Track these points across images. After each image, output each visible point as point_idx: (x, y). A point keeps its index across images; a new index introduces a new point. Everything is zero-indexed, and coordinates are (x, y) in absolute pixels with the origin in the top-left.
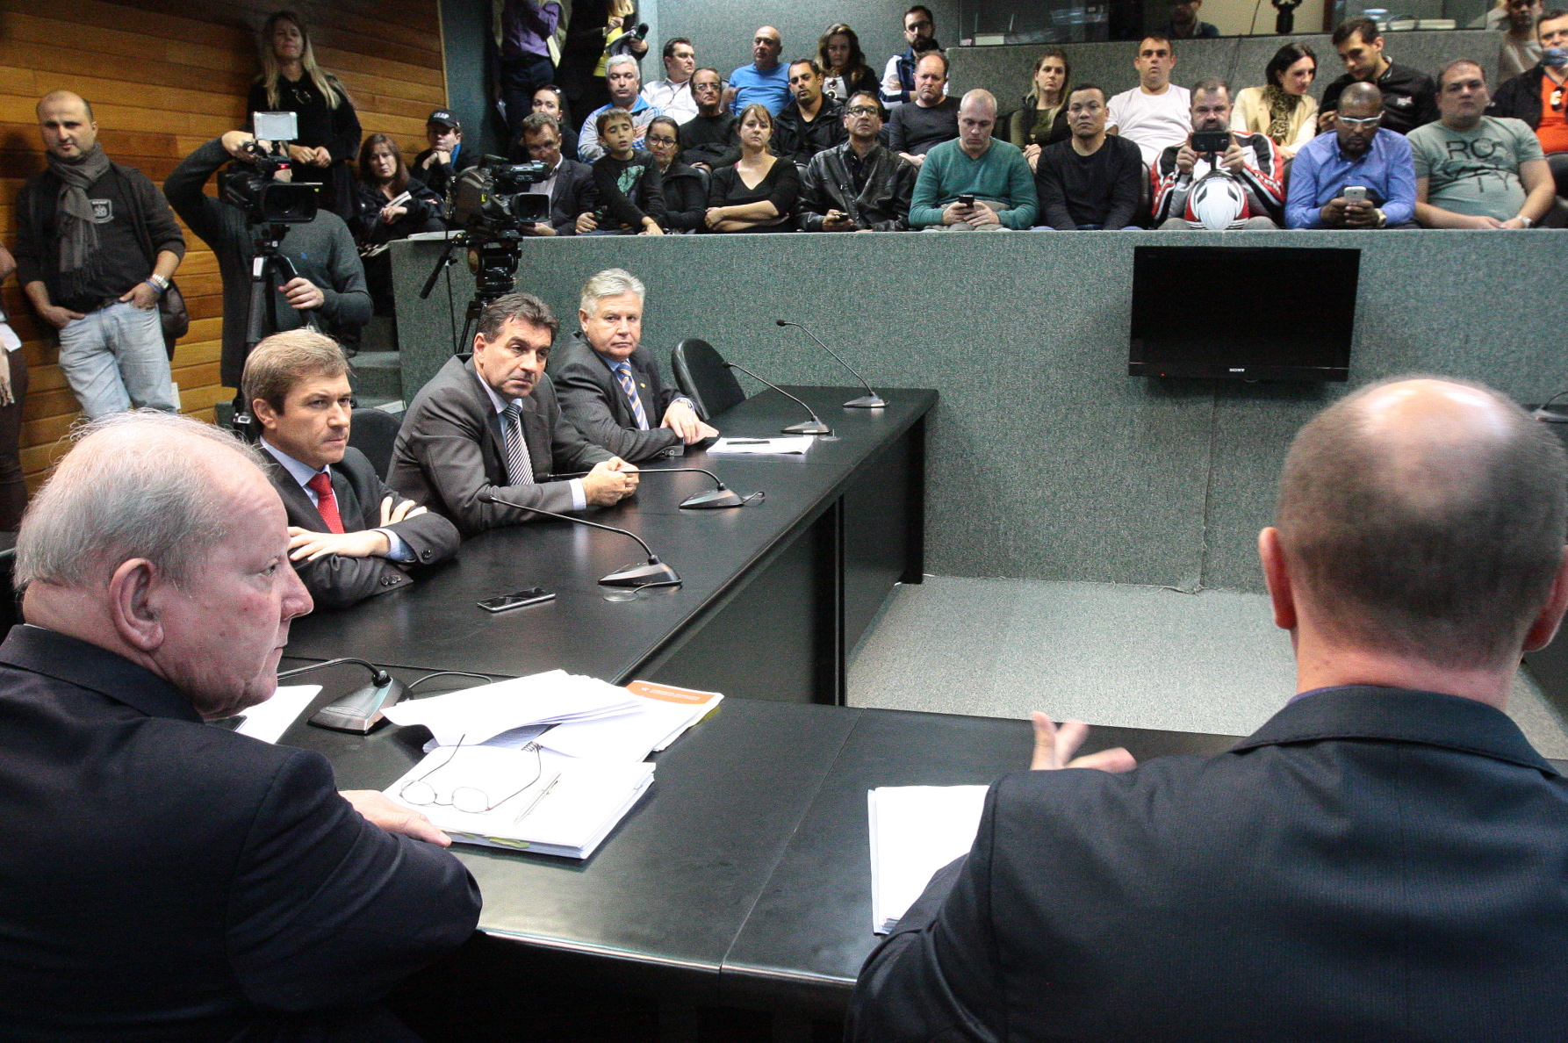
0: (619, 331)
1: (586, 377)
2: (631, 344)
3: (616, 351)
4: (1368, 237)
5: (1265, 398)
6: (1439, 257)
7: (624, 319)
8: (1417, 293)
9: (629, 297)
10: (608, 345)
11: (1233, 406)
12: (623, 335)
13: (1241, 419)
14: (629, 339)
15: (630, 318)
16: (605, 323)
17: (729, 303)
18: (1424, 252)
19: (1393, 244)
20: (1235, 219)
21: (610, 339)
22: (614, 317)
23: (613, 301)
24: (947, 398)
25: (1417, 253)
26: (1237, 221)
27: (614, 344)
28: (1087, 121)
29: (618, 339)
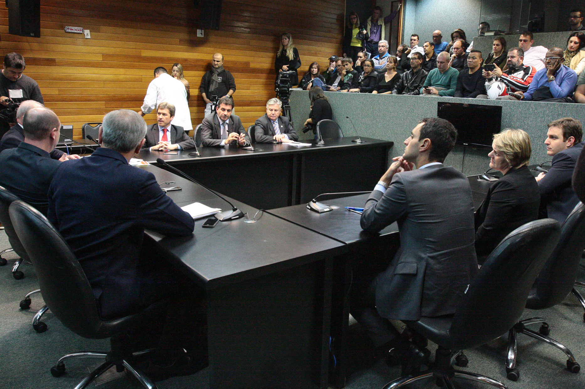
0: (272, 113)
1: (259, 123)
2: (275, 117)
3: (271, 118)
4: (513, 103)
5: (479, 155)
6: (536, 111)
7: (274, 111)
8: (528, 124)
9: (276, 105)
10: (270, 116)
11: (469, 156)
12: (273, 114)
13: (472, 161)
14: (275, 115)
15: (275, 110)
16: (270, 111)
17: (350, 112)
18: (531, 110)
19: (521, 106)
20: (499, 96)
21: (270, 115)
22: (272, 110)
23: (272, 106)
24: (396, 145)
25: (529, 109)
26: (500, 97)
27: (271, 116)
28: (471, 63)
29: (272, 115)
